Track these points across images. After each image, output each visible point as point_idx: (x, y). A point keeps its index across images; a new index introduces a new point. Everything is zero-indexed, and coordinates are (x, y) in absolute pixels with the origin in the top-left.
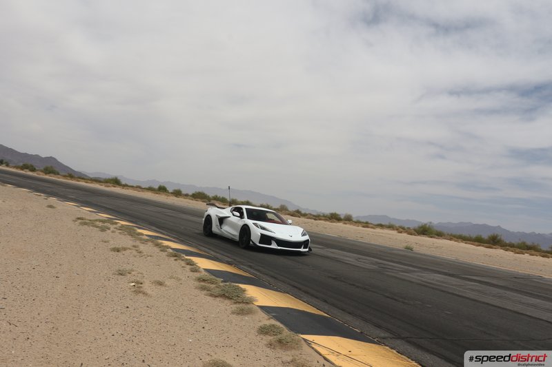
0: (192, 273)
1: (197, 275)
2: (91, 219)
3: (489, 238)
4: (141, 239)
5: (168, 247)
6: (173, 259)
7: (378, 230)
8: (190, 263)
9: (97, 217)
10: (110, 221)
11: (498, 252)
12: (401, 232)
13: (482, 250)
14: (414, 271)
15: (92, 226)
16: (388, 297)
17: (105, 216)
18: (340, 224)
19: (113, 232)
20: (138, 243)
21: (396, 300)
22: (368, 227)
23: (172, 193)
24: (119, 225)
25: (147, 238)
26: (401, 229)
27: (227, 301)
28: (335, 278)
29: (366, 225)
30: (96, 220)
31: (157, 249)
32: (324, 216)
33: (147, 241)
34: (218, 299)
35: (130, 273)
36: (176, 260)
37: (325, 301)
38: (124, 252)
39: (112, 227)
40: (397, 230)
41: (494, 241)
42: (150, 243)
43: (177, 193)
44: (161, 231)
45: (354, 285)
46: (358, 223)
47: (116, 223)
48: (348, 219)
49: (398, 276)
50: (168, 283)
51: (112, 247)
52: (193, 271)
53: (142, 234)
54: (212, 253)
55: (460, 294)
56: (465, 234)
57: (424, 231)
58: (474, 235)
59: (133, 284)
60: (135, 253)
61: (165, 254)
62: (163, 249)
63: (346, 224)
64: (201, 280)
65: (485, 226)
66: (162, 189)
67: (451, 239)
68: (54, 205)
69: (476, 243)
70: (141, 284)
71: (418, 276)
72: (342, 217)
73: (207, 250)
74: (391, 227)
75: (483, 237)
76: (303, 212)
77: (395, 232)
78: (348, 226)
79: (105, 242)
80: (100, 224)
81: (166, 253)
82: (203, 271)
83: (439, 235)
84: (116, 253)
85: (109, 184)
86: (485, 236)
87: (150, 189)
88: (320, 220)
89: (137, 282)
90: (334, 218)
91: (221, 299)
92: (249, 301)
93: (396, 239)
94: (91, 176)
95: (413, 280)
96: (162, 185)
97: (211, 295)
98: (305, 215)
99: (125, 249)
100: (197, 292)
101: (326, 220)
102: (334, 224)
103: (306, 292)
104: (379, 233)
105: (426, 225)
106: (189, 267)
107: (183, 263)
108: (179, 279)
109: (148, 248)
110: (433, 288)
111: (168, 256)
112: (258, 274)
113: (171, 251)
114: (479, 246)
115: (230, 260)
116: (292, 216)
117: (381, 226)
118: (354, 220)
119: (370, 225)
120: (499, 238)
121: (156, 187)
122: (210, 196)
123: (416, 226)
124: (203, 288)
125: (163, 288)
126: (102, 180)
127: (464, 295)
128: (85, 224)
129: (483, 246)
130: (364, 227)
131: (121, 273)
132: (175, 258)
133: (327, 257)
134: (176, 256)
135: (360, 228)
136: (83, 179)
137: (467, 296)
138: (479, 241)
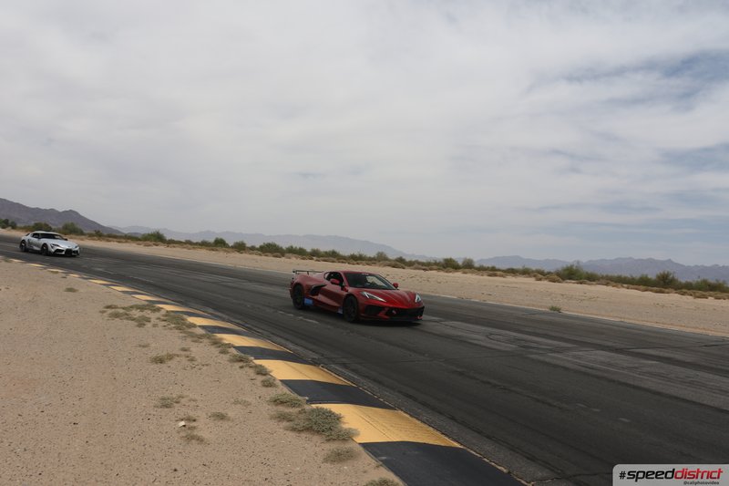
0: (265, 389)
1: (272, 393)
2: (126, 306)
3: (658, 277)
4: (192, 335)
5: (230, 346)
6: (237, 365)
7: (510, 279)
8: (262, 371)
9: (134, 302)
10: (151, 306)
11: (672, 298)
12: (540, 280)
13: (650, 296)
14: (568, 349)
15: (127, 319)
16: (538, 401)
17: (144, 298)
18: (458, 274)
19: (155, 326)
20: (189, 343)
21: (550, 405)
22: (495, 275)
23: (232, 247)
24: (163, 312)
25: (202, 332)
26: (541, 275)
27: (316, 438)
28: (461, 374)
29: (492, 271)
30: (132, 307)
31: (215, 351)
32: (436, 264)
33: (201, 337)
34: (303, 435)
35: (177, 402)
36: (241, 367)
37: (453, 418)
38: (170, 363)
39: (153, 316)
40: (535, 276)
41: (665, 283)
42: (206, 341)
43: (240, 247)
44: (220, 314)
45: (489, 383)
46: (481, 269)
47: (159, 309)
48: (468, 266)
49: (547, 360)
50: (230, 414)
51: (154, 354)
52: (267, 386)
53: (194, 326)
54: (291, 346)
55: (636, 383)
56: (626, 274)
57: (571, 274)
58: (637, 275)
59: (183, 423)
60: (184, 360)
61: (226, 357)
62: (224, 348)
63: (465, 273)
64: (277, 401)
65: (651, 261)
66: (220, 243)
67: (607, 284)
68: (75, 288)
69: (642, 287)
70: (194, 420)
71: (574, 356)
72: (460, 263)
73: (283, 341)
74: (526, 272)
75: (649, 277)
76: (408, 259)
77: (532, 280)
78: (469, 275)
79: (144, 347)
80: (136, 313)
81: (228, 356)
82: (280, 383)
83: (591, 278)
84: (159, 365)
85: (148, 242)
86: (652, 274)
87: (204, 244)
88: (431, 269)
89: (189, 419)
90: (449, 265)
91: (309, 435)
92: (347, 436)
93: (535, 290)
94: (126, 232)
95: (568, 365)
96: (220, 237)
97: (294, 429)
98: (411, 264)
99: (170, 357)
100: (273, 424)
101: (439, 270)
102: (450, 274)
103: (424, 404)
104: (511, 283)
105: (572, 266)
106: (260, 378)
107: (251, 372)
108: (247, 404)
109: (202, 350)
110: (598, 377)
111: (231, 361)
112: (356, 377)
113: (234, 351)
114: (646, 290)
115: (316, 357)
116: (394, 267)
117: (512, 272)
118: (477, 265)
119: (498, 273)
120: (671, 276)
121: (212, 240)
122: (284, 248)
123: (559, 267)
124: (282, 417)
125: (225, 424)
126: (140, 237)
127: (642, 385)
128: (117, 315)
129: (651, 291)
130: (490, 275)
131: (166, 404)
132: (241, 364)
133: (448, 337)
134: (241, 361)
135: (486, 277)
136: (115, 237)
137: (646, 386)
138: (643, 283)
